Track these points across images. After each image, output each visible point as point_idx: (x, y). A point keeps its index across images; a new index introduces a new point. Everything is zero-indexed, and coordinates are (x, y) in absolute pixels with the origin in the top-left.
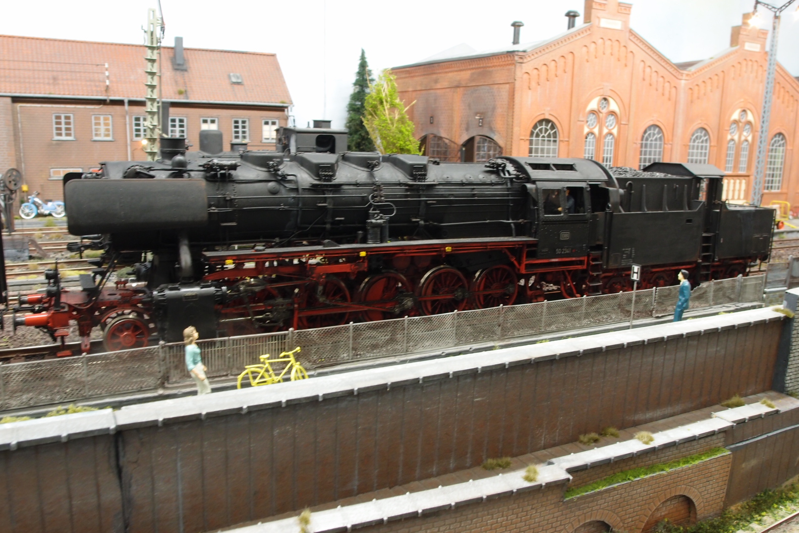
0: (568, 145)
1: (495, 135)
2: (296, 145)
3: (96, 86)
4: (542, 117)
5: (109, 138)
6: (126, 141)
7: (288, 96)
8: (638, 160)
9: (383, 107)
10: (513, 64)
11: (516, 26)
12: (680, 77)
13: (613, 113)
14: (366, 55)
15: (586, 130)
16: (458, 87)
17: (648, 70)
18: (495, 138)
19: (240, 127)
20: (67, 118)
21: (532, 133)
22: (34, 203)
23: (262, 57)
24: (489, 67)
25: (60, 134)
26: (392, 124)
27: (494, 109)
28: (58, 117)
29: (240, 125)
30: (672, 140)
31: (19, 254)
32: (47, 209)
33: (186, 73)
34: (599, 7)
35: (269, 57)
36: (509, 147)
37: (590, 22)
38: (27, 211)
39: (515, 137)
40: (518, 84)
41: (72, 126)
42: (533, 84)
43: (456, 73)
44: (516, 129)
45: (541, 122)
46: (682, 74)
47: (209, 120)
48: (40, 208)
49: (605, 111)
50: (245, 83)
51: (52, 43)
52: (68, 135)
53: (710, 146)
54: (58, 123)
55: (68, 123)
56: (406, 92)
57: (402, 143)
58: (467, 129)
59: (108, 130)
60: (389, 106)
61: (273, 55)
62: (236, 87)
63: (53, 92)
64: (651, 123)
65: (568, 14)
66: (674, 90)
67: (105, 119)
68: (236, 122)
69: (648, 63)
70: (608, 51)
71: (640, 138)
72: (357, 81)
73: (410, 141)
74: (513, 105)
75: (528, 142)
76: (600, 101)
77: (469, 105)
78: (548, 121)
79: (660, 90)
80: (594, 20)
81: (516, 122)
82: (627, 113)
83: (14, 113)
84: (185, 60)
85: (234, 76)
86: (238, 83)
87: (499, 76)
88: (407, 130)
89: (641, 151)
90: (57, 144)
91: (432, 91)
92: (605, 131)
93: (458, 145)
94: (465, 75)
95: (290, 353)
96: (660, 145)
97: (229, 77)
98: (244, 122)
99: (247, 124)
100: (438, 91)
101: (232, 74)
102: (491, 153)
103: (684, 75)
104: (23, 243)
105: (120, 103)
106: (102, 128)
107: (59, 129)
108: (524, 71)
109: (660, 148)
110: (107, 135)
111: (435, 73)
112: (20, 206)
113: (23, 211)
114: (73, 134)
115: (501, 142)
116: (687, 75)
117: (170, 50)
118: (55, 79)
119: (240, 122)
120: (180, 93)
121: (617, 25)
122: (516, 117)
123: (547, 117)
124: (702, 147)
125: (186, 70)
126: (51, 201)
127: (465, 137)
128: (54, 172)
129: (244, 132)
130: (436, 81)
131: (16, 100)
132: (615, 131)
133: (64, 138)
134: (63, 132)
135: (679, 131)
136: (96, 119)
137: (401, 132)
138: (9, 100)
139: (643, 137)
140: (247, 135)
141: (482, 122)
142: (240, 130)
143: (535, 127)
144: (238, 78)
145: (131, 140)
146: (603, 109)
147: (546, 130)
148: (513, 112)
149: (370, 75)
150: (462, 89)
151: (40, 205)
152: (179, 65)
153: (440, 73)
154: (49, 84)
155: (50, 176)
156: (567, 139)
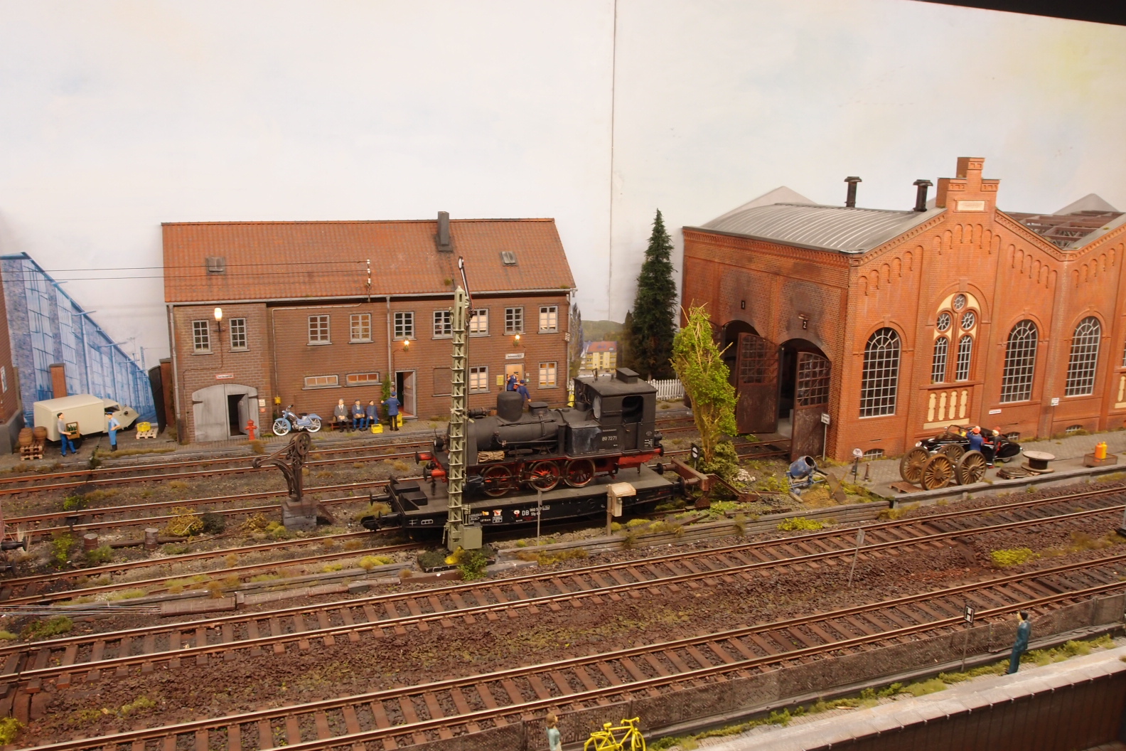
0: (913, 355)
1: (822, 344)
2: (601, 410)
3: (354, 282)
4: (881, 326)
5: (368, 340)
6: (387, 341)
7: (570, 277)
8: (1003, 364)
9: (696, 353)
10: (847, 267)
11: (852, 183)
12: (1063, 259)
13: (972, 311)
14: (664, 218)
15: (936, 334)
16: (777, 274)
17: (1019, 255)
18: (823, 348)
19: (514, 317)
20: (323, 319)
21: (868, 346)
22: (288, 418)
23: (537, 224)
24: (818, 262)
25: (316, 338)
26: (705, 370)
27: (822, 313)
28: (314, 320)
29: (514, 314)
30: (1049, 337)
31: (308, 520)
32: (302, 425)
33: (452, 255)
34: (956, 188)
35: (545, 224)
36: (838, 363)
37: (944, 207)
38: (281, 427)
39: (846, 354)
40: (852, 291)
41: (328, 328)
42: (871, 288)
43: (775, 257)
44: (848, 344)
45: (879, 332)
46: (1065, 255)
47: (478, 311)
48: (294, 423)
49: (960, 310)
50: (519, 263)
51: (303, 227)
52: (323, 338)
53: (1102, 338)
54: (314, 326)
55: (325, 326)
56: (711, 261)
57: (715, 393)
58: (788, 328)
59: (366, 330)
60: (701, 352)
61: (551, 221)
62: (508, 268)
63: (309, 294)
64: (1022, 318)
65: (918, 183)
66: (1053, 275)
67: (364, 318)
68: (509, 312)
69: (1018, 247)
70: (967, 239)
71: (1006, 337)
72: (651, 248)
73: (724, 388)
74: (846, 316)
75: (862, 357)
76: (955, 298)
77: (791, 300)
78: (887, 330)
79: (1035, 278)
80: (949, 203)
81: (848, 335)
82: (990, 310)
83: (269, 317)
84: (451, 238)
85: (506, 255)
86: (512, 264)
87: (830, 275)
88: (722, 378)
89: (1007, 353)
90: (312, 350)
91: (744, 270)
92: (961, 333)
93: (776, 346)
94: (788, 263)
95: (630, 721)
96: (1033, 342)
97: (501, 256)
98: (518, 311)
99: (521, 313)
100: (752, 272)
101: (503, 253)
102: (817, 369)
103: (1068, 255)
104: (312, 509)
105: (383, 300)
106: (360, 327)
107: (314, 332)
108: (860, 275)
109: (1033, 346)
110: (366, 336)
111: (749, 250)
112: (274, 422)
113: (276, 427)
114: (329, 338)
115: (829, 355)
116: (1071, 255)
117: (431, 224)
118: (310, 274)
119: (514, 311)
120: (447, 283)
121: (980, 206)
122: (848, 329)
123: (887, 325)
124: (1090, 339)
125: (452, 252)
126: (305, 414)
127: (784, 337)
128: (308, 381)
129: (517, 323)
130: (750, 260)
131: (270, 305)
132: (973, 332)
133: (319, 342)
134: (319, 335)
135: (1059, 324)
136: (354, 318)
137: (713, 380)
138: (264, 305)
139: (1010, 335)
140: (521, 325)
141: (806, 324)
142: (514, 320)
143: (872, 338)
144: (511, 258)
145: (392, 340)
146: (958, 307)
147: (886, 340)
148: (845, 324)
149: (667, 242)
150: (782, 278)
151: (294, 419)
152: (444, 245)
153: (755, 251)
154: (304, 283)
155: (304, 386)
156: (911, 349)
